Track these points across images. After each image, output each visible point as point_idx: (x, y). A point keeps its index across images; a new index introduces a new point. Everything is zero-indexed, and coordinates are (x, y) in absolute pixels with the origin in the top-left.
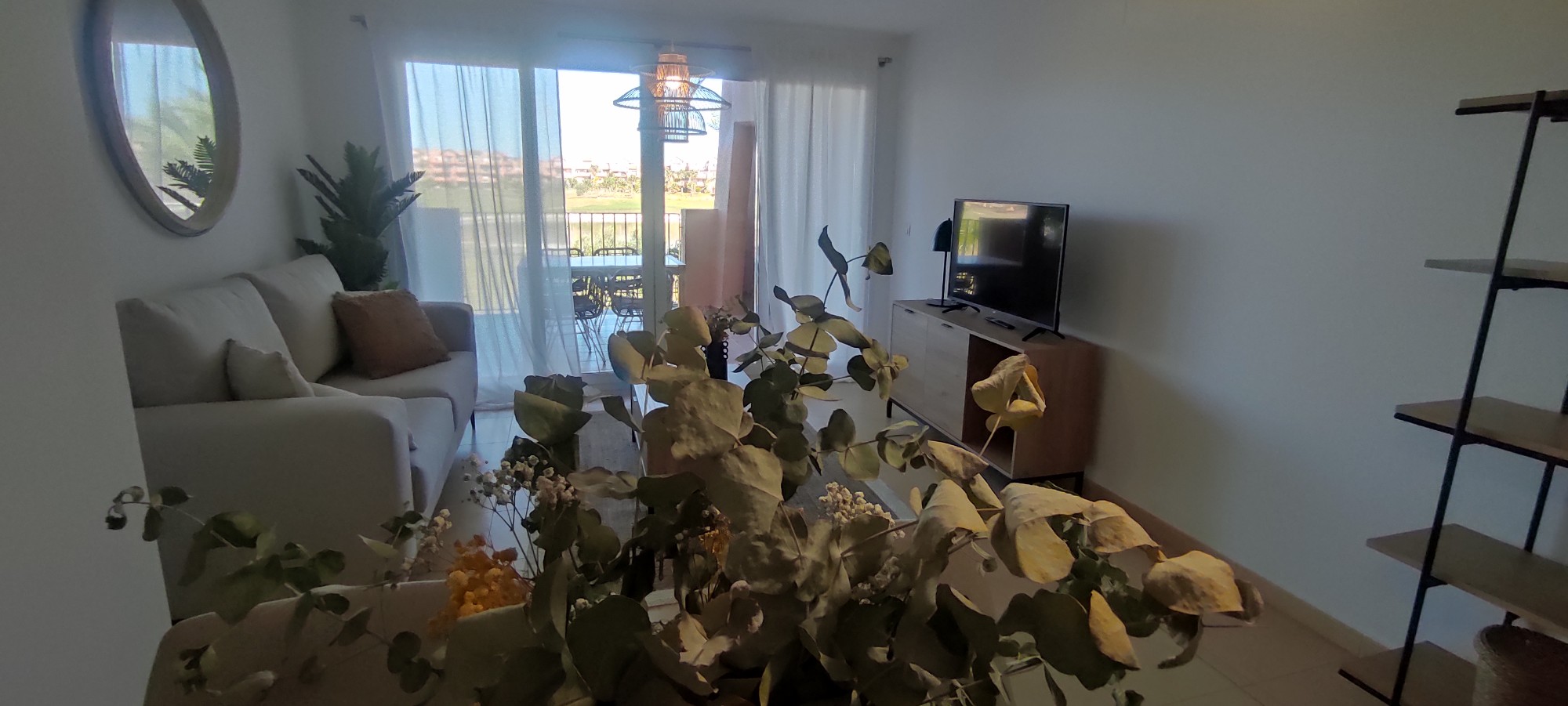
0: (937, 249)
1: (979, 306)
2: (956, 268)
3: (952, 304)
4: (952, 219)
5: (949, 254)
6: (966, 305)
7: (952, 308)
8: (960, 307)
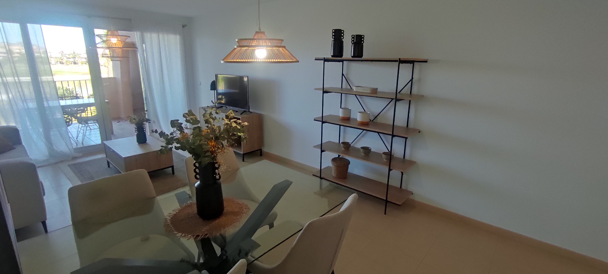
0: (211, 89)
1: (227, 106)
2: (218, 94)
3: (219, 106)
4: (215, 80)
5: (215, 91)
6: (222, 106)
7: (219, 108)
8: (221, 107)
